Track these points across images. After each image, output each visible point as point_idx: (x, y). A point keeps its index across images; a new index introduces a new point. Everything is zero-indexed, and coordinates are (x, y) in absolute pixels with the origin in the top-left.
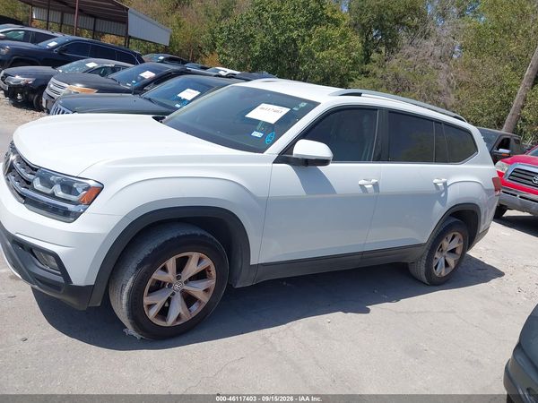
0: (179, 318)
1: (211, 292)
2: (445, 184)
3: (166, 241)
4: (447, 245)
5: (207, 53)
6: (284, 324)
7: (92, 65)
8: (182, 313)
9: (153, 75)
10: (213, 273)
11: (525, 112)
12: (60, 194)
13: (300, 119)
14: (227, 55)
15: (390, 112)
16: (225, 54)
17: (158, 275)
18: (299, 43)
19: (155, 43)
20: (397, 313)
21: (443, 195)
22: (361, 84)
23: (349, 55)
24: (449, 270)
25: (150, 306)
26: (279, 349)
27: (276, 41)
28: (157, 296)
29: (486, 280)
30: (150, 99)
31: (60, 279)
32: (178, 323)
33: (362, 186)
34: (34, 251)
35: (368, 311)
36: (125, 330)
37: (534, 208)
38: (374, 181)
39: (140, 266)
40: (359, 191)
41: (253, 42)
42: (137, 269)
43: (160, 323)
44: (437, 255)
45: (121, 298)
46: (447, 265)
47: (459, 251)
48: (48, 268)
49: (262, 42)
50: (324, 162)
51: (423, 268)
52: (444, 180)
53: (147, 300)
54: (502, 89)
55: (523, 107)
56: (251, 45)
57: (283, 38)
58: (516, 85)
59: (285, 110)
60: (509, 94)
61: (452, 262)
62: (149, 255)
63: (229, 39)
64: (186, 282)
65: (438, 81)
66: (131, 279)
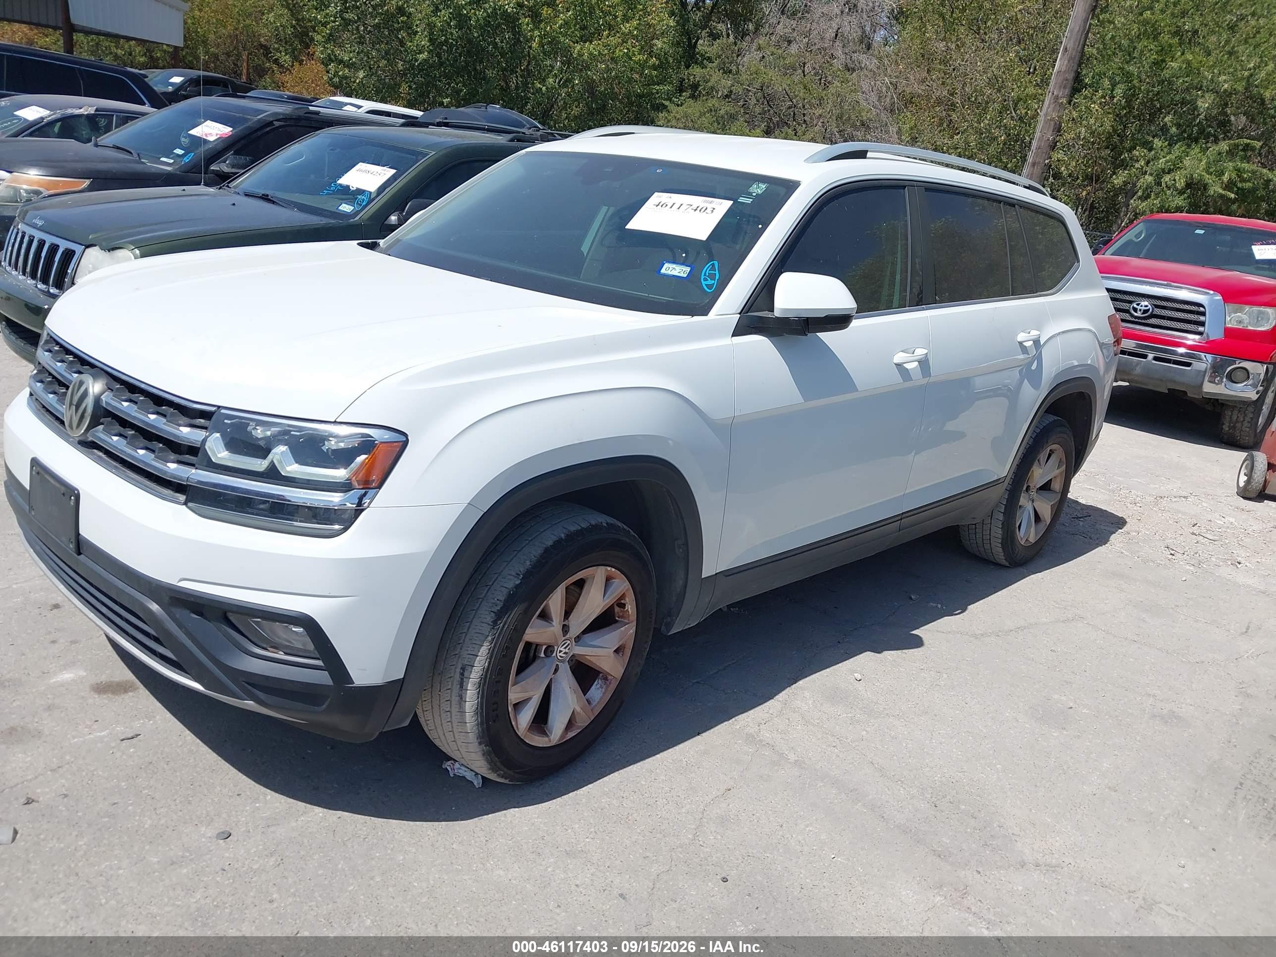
0: (570, 725)
1: (628, 652)
2: (1036, 342)
3: (546, 550)
4: (1039, 474)
5: (285, 59)
6: (771, 697)
7: (32, 113)
8: (578, 709)
9: (225, 130)
10: (631, 608)
11: (1058, 155)
12: (293, 469)
13: (766, 225)
14: (350, 65)
15: (927, 189)
16: (341, 62)
17: (535, 633)
18: (525, 21)
19: (141, 42)
20: (975, 636)
21: (1034, 367)
22: (686, 116)
23: (647, 48)
24: (1043, 527)
25: (518, 706)
26: (792, 757)
27: (462, 20)
28: (529, 680)
29: (1102, 539)
30: (265, 198)
31: (323, 678)
32: (571, 735)
33: (899, 366)
34: (232, 617)
35: (918, 643)
36: (447, 765)
37: (1138, 370)
38: (920, 352)
39: (499, 615)
40: (897, 378)
41: (408, 27)
42: (495, 623)
43: (538, 741)
44: (1023, 500)
45: (462, 699)
46: (1038, 518)
47: (1057, 486)
48: (281, 656)
49: (431, 26)
50: (839, 321)
51: (997, 532)
52: (1034, 333)
53: (514, 695)
54: (1005, 108)
55: (1053, 147)
56: (402, 34)
57: (480, 14)
58: (1034, 97)
59: (723, 206)
60: (1021, 119)
61: (1046, 513)
62: (517, 587)
63: (346, 23)
64: (578, 639)
65: (860, 96)
66: (484, 650)
